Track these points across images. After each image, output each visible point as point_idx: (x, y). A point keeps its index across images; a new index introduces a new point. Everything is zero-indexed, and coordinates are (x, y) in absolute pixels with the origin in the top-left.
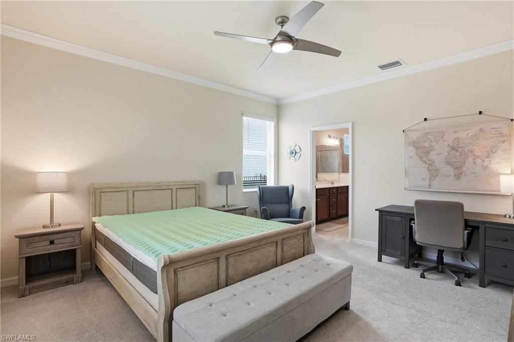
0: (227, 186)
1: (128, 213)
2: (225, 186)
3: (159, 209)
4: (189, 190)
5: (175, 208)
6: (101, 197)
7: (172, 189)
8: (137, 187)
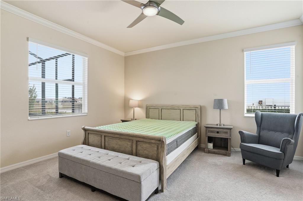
0: (220, 110)
1: (159, 119)
2: (219, 110)
3: (174, 119)
4: (191, 110)
5: (182, 120)
6: (149, 110)
7: (180, 109)
8: (163, 107)
